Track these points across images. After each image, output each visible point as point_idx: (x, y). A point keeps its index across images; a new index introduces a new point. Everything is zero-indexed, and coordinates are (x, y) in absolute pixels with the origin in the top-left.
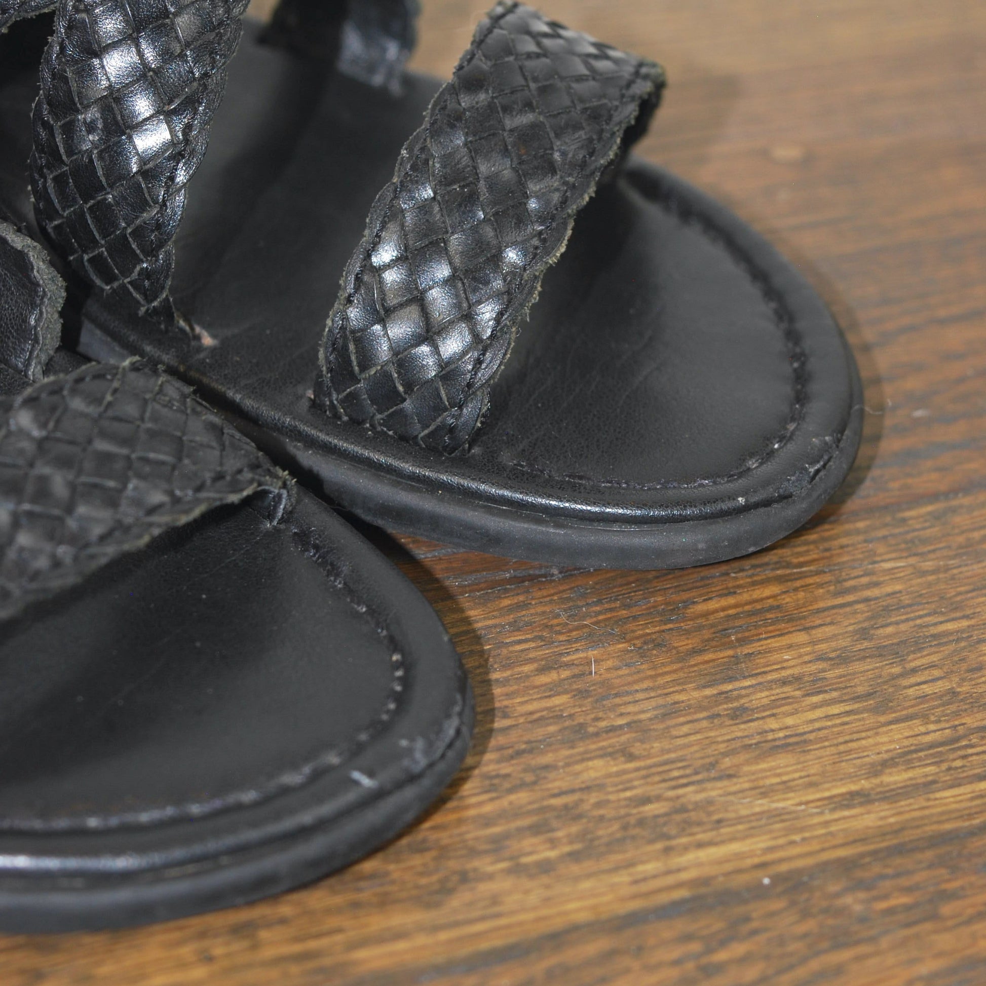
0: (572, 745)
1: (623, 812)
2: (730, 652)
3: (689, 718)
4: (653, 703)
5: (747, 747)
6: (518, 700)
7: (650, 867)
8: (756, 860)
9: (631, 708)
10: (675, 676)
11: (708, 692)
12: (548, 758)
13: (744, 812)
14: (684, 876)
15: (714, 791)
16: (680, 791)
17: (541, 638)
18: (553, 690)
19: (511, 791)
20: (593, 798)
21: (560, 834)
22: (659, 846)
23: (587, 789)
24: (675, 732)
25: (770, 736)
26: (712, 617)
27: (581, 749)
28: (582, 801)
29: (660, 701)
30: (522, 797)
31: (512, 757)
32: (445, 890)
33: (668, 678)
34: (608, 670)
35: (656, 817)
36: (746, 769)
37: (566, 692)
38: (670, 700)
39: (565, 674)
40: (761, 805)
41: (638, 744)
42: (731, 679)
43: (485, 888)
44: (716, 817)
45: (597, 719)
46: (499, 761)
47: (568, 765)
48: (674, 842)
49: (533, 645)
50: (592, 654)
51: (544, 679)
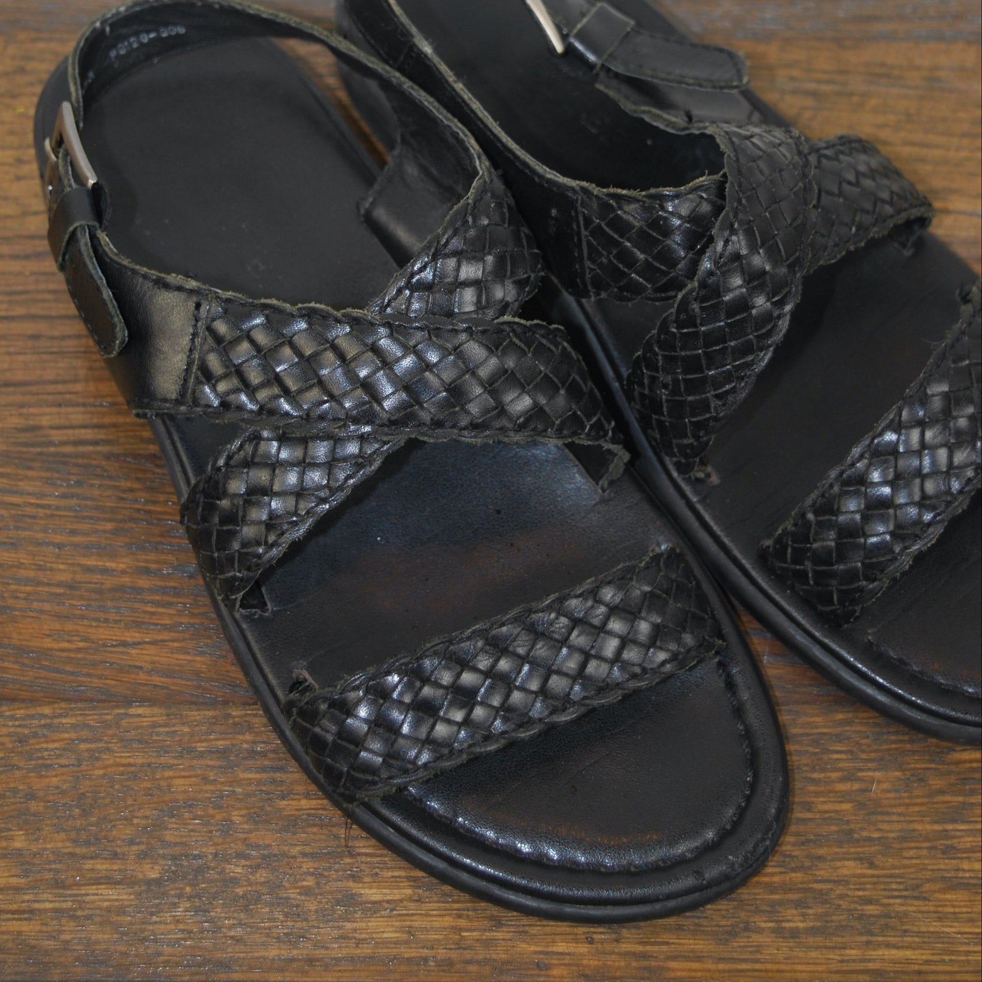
0: (840, 844)
1: (852, 906)
2: (960, 799)
3: (917, 845)
4: (898, 827)
5: (944, 878)
6: (821, 799)
7: (853, 953)
8: (917, 967)
9: (885, 826)
10: (921, 808)
11: (937, 827)
12: (822, 852)
13: (923, 929)
14: (871, 966)
15: (912, 907)
16: (891, 901)
17: (851, 752)
18: (844, 797)
19: (793, 870)
20: (840, 890)
21: (810, 911)
22: (864, 938)
23: (837, 882)
24: (905, 854)
25: (961, 874)
26: (961, 766)
27: (845, 850)
28: (832, 889)
29: (905, 826)
30: (798, 876)
31: (803, 844)
32: (732, 933)
33: (917, 809)
34: (883, 791)
35: (871, 916)
36: (937, 895)
37: (851, 801)
38: (911, 826)
39: (856, 786)
40: (935, 926)
41: (880, 856)
42: (954, 821)
43: (755, 938)
44: (904, 928)
45: (862, 829)
46: (794, 844)
47: (833, 860)
48: (874, 939)
49: (844, 756)
50: (878, 774)
51: (841, 787)
